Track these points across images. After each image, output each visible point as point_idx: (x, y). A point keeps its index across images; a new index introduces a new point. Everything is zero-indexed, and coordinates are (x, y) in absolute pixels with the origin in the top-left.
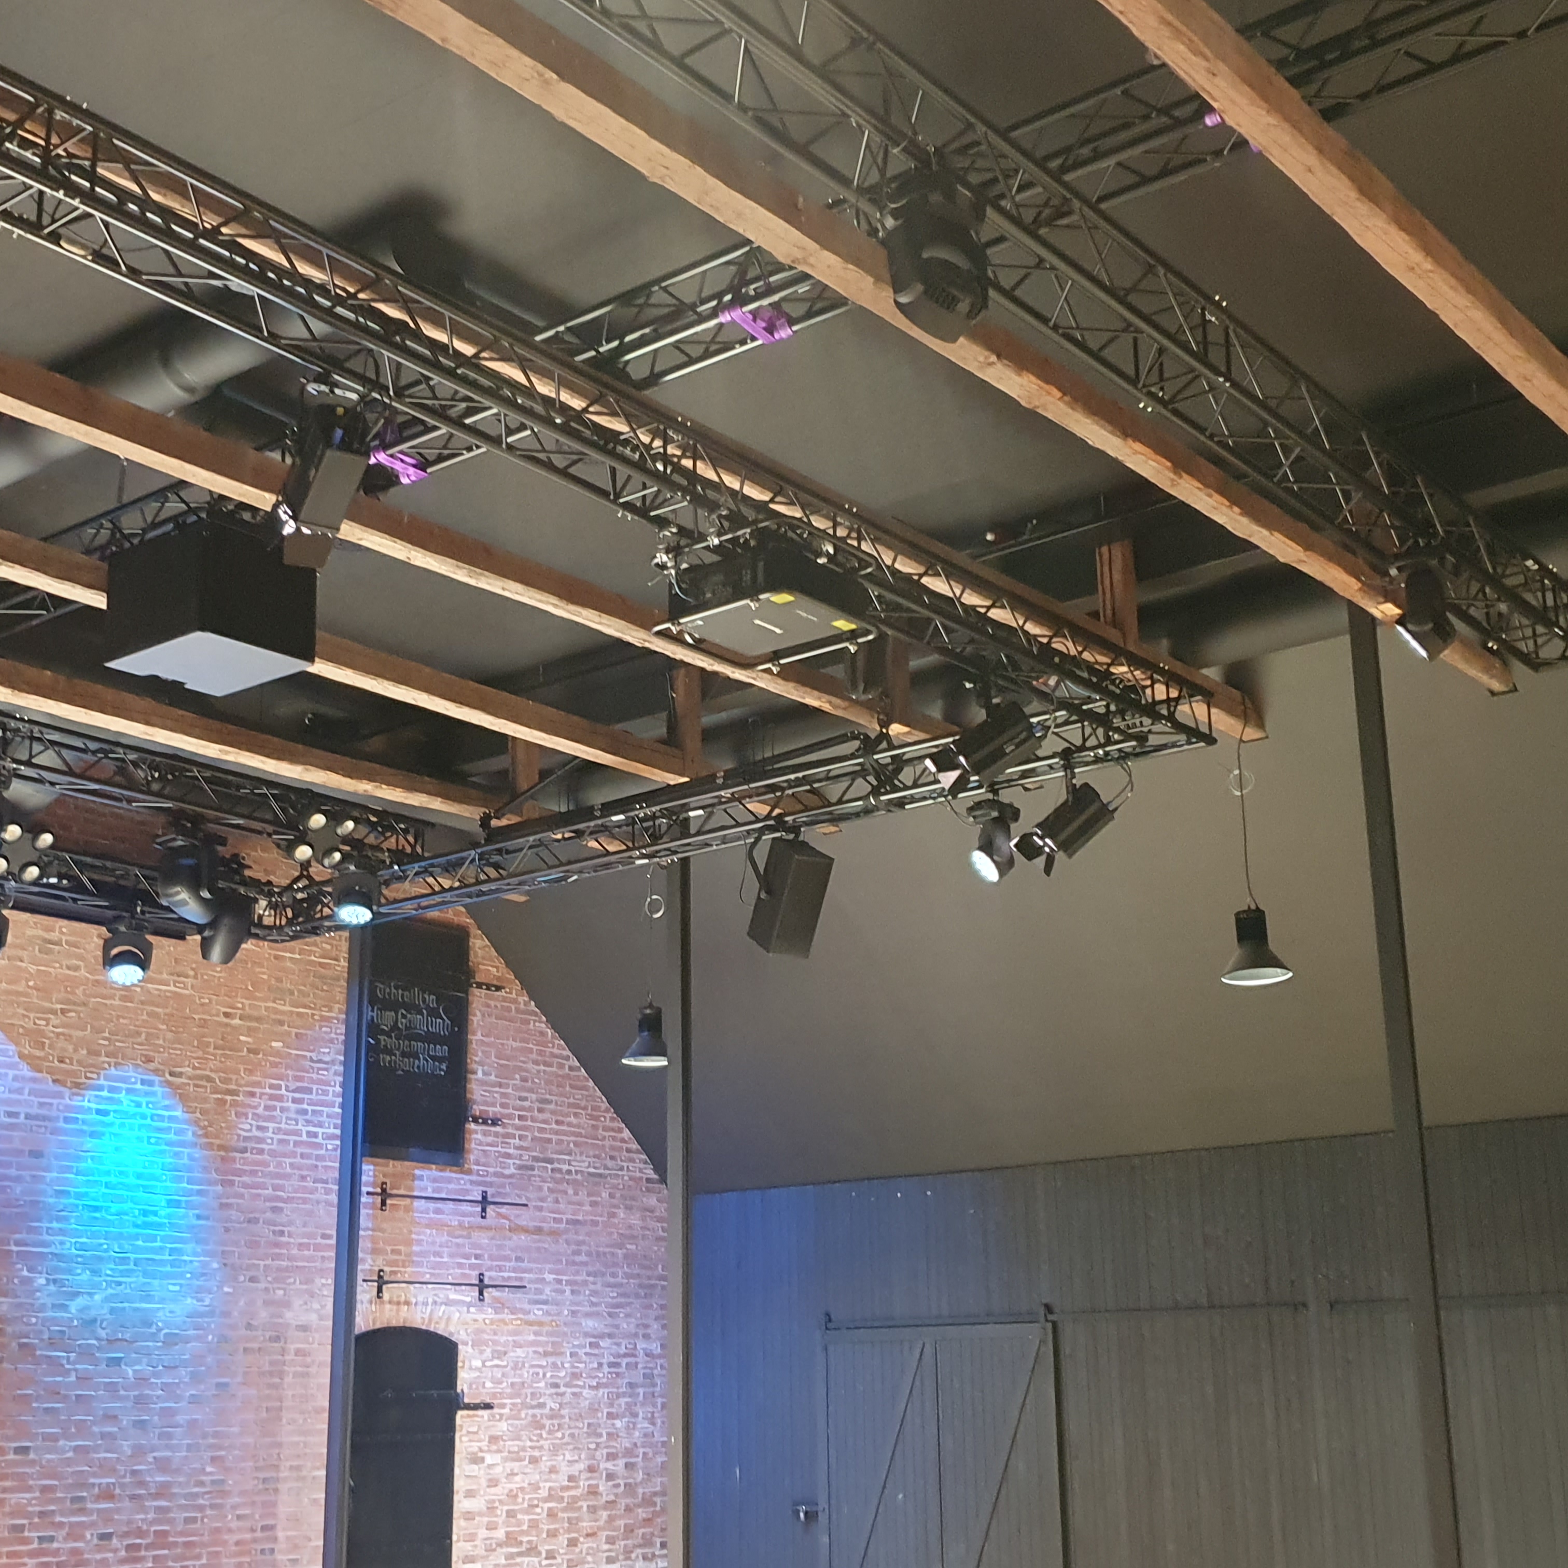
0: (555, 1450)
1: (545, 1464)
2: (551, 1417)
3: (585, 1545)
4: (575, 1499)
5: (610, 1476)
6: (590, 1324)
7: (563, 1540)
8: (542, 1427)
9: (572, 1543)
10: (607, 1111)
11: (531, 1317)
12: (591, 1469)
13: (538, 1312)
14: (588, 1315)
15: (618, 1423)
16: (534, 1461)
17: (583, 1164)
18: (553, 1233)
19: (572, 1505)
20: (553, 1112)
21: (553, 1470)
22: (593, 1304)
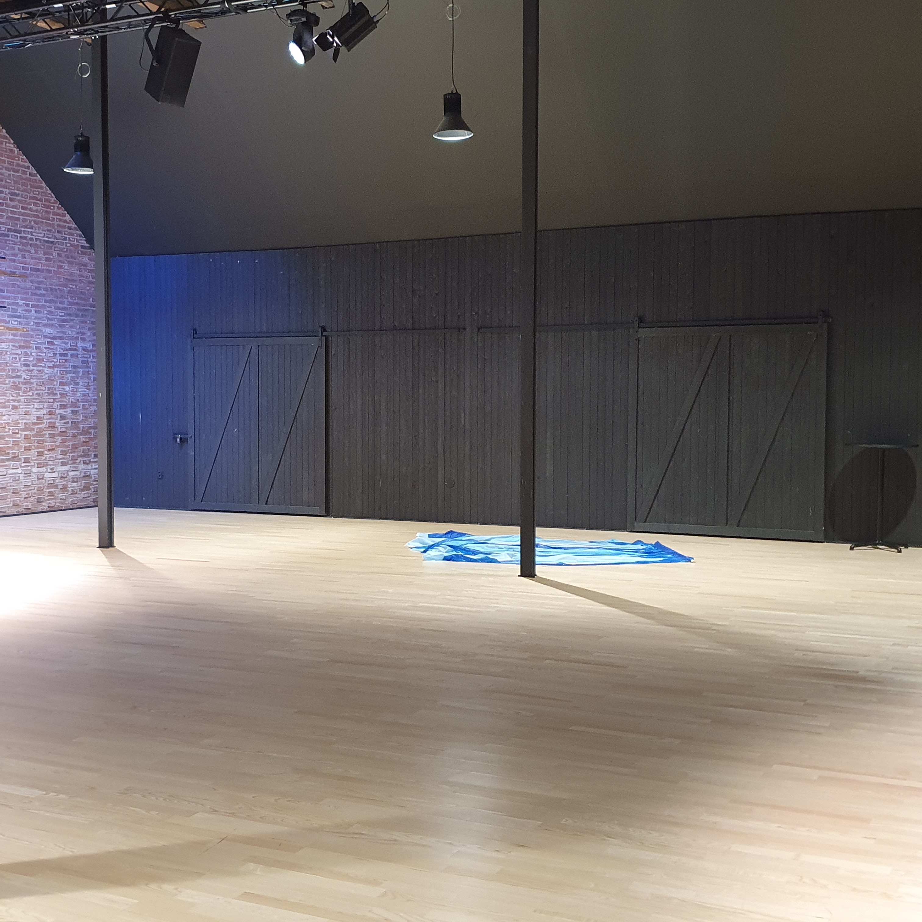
0: (28, 402)
1: (22, 409)
2: (25, 383)
3: (48, 455)
4: (42, 430)
5: (63, 418)
6: (48, 330)
7: (34, 452)
8: (20, 389)
9: (40, 454)
10: (55, 203)
11: (10, 326)
12: (51, 413)
13: (14, 323)
14: (45, 325)
15: (67, 388)
16: (15, 408)
17: (40, 234)
18: (22, 276)
19: (40, 433)
20: (20, 202)
21: (27, 413)
22: (49, 319)
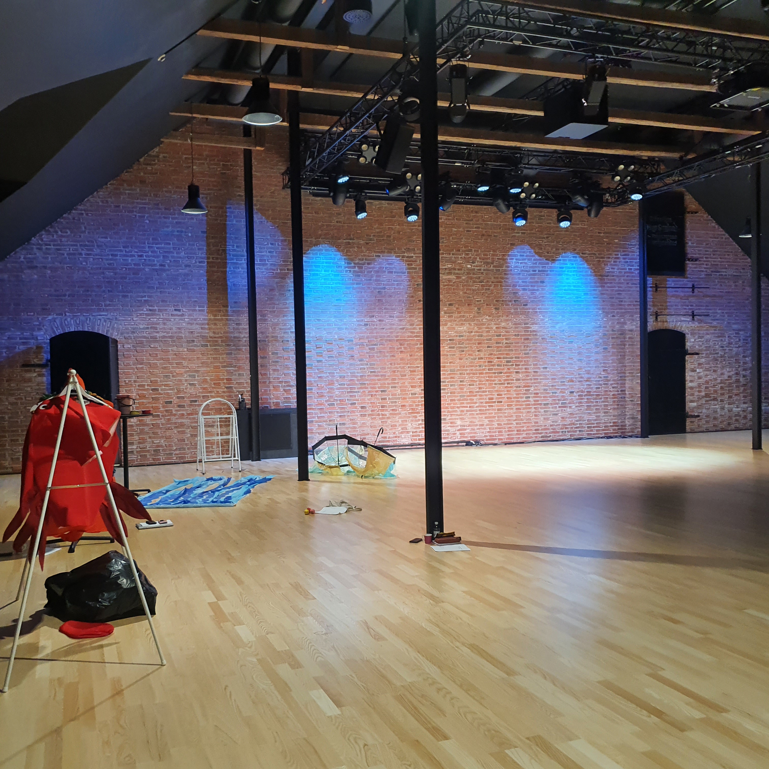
0: (723, 368)
1: (719, 372)
2: (721, 357)
3: (735, 398)
4: (730, 383)
5: (744, 376)
6: (735, 326)
7: (727, 396)
8: (717, 360)
9: (730, 397)
10: (740, 252)
11: (713, 325)
12: (737, 374)
13: (715, 323)
14: (734, 324)
15: (747, 359)
16: (715, 371)
17: (731, 272)
18: (721, 297)
19: (730, 385)
20: (719, 255)
21: (722, 374)
22: (736, 320)
